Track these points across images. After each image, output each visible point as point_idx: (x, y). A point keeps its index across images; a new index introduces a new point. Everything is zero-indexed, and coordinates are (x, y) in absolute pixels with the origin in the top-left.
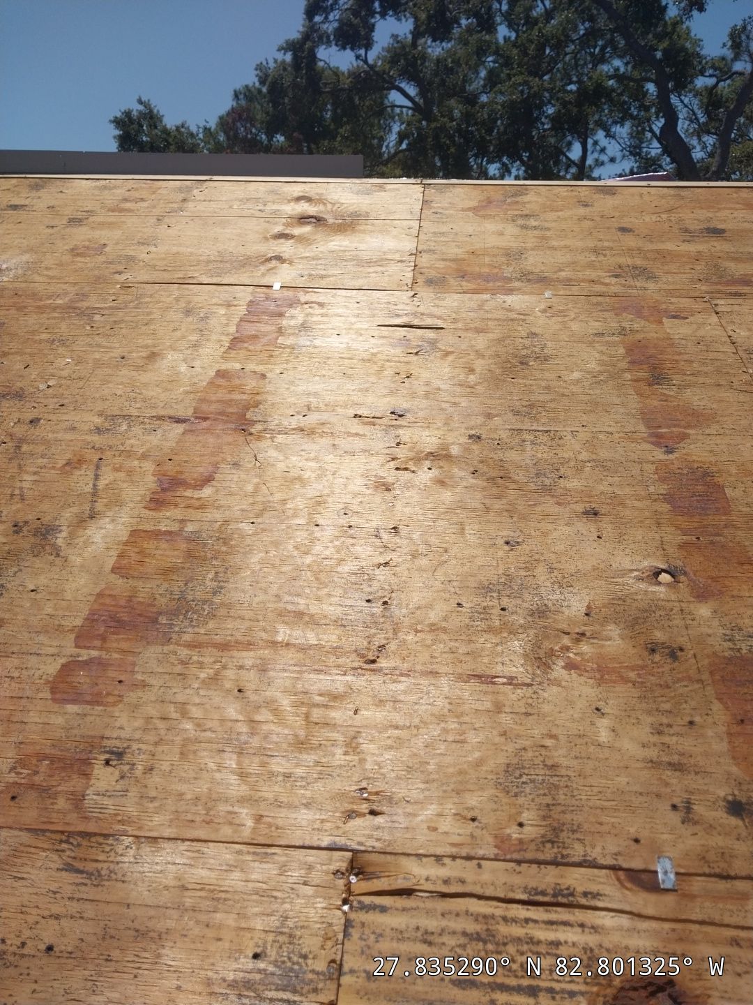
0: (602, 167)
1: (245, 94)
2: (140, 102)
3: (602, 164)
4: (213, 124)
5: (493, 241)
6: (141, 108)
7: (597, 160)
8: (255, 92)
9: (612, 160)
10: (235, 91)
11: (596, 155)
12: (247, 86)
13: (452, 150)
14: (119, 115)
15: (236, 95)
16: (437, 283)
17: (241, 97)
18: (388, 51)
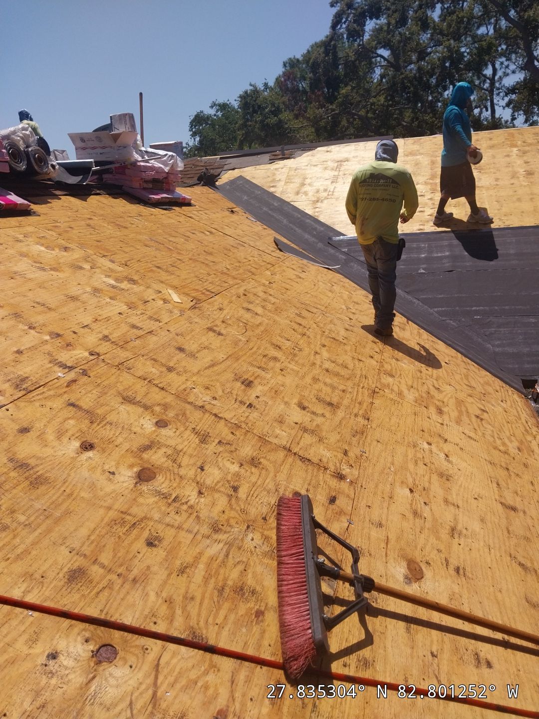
0: (508, 77)
1: (290, 64)
2: (251, 85)
3: (508, 75)
4: (271, 83)
5: (416, 149)
6: (252, 88)
7: (504, 73)
8: (295, 61)
9: (514, 72)
10: (284, 62)
11: (503, 70)
12: (290, 59)
13: (412, 89)
14: (241, 93)
15: (285, 65)
16: (407, 156)
17: (287, 65)
18: (373, 31)
